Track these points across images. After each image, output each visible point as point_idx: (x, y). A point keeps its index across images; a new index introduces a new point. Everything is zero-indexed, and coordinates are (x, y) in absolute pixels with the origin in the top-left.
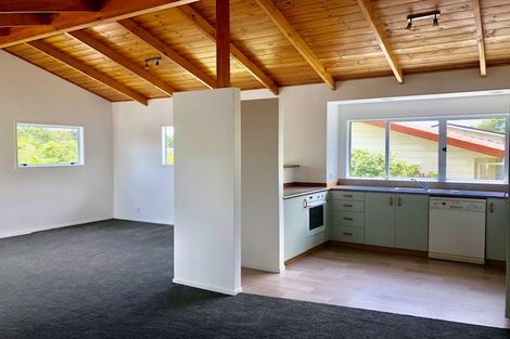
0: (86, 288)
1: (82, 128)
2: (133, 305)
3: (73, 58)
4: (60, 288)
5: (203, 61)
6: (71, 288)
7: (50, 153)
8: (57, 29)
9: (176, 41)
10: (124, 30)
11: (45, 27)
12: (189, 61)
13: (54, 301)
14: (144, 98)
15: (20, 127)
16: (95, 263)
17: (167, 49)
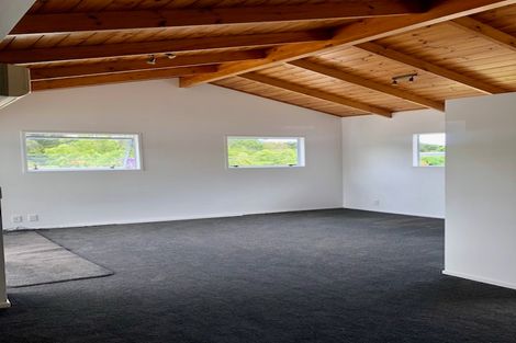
0: (311, 268)
1: (302, 139)
2: (382, 292)
3: (294, 84)
4: (277, 265)
5: (484, 72)
6: (291, 266)
7: (264, 158)
8: (274, 61)
9: (442, 57)
10: (365, 53)
11: (260, 61)
12: (461, 73)
13: (270, 276)
14: (387, 112)
15: (231, 141)
16: (320, 245)
17: (428, 65)
